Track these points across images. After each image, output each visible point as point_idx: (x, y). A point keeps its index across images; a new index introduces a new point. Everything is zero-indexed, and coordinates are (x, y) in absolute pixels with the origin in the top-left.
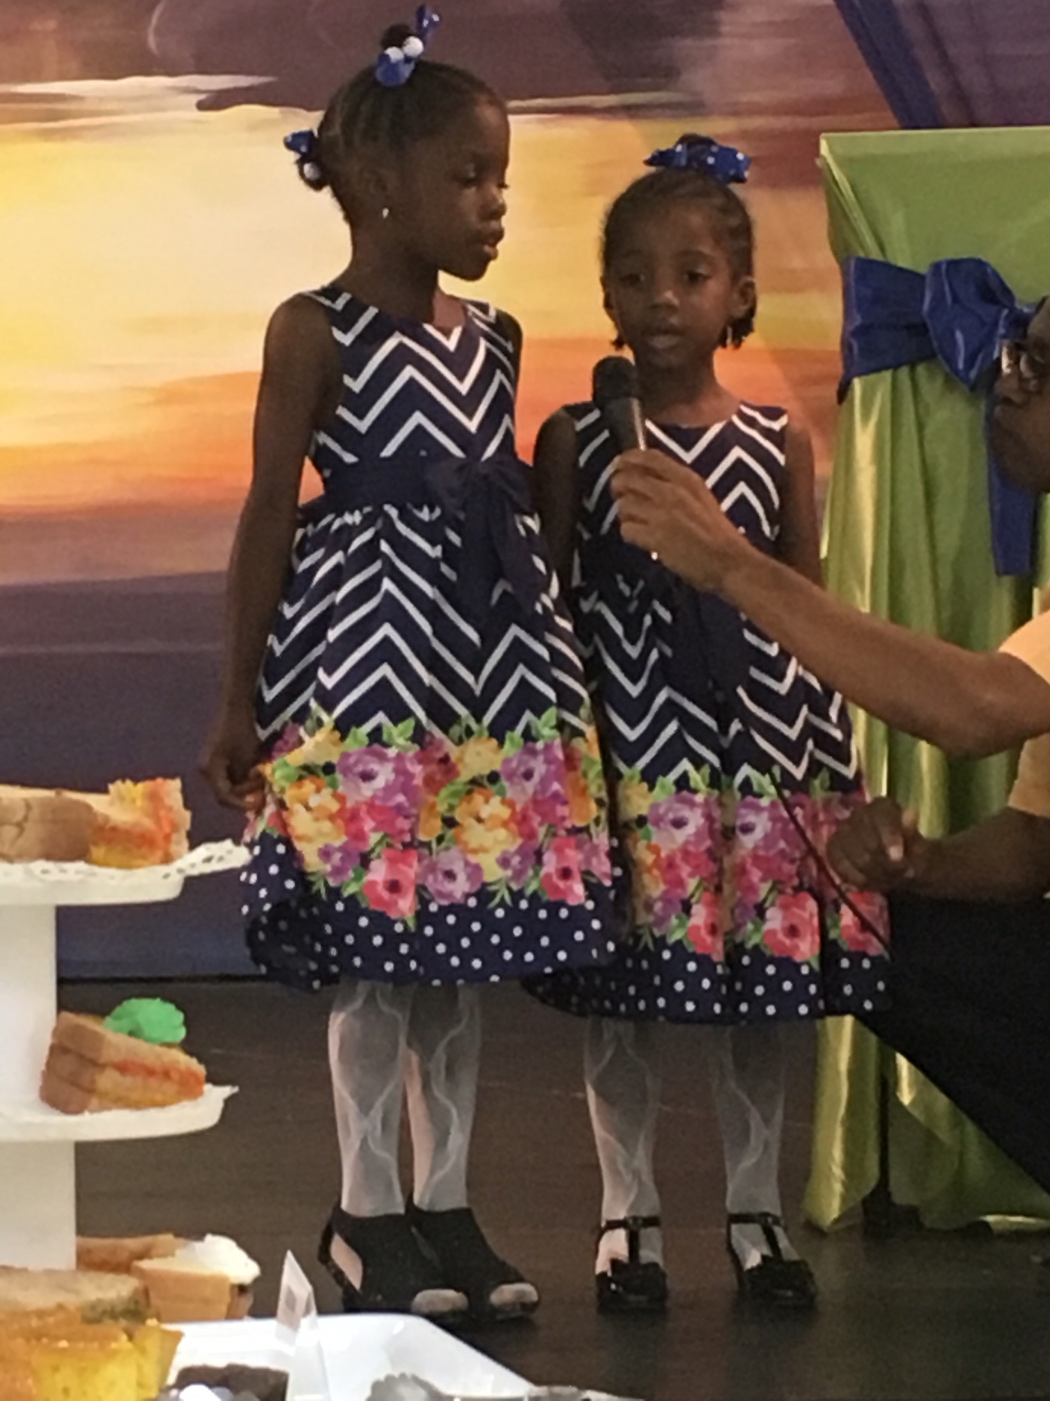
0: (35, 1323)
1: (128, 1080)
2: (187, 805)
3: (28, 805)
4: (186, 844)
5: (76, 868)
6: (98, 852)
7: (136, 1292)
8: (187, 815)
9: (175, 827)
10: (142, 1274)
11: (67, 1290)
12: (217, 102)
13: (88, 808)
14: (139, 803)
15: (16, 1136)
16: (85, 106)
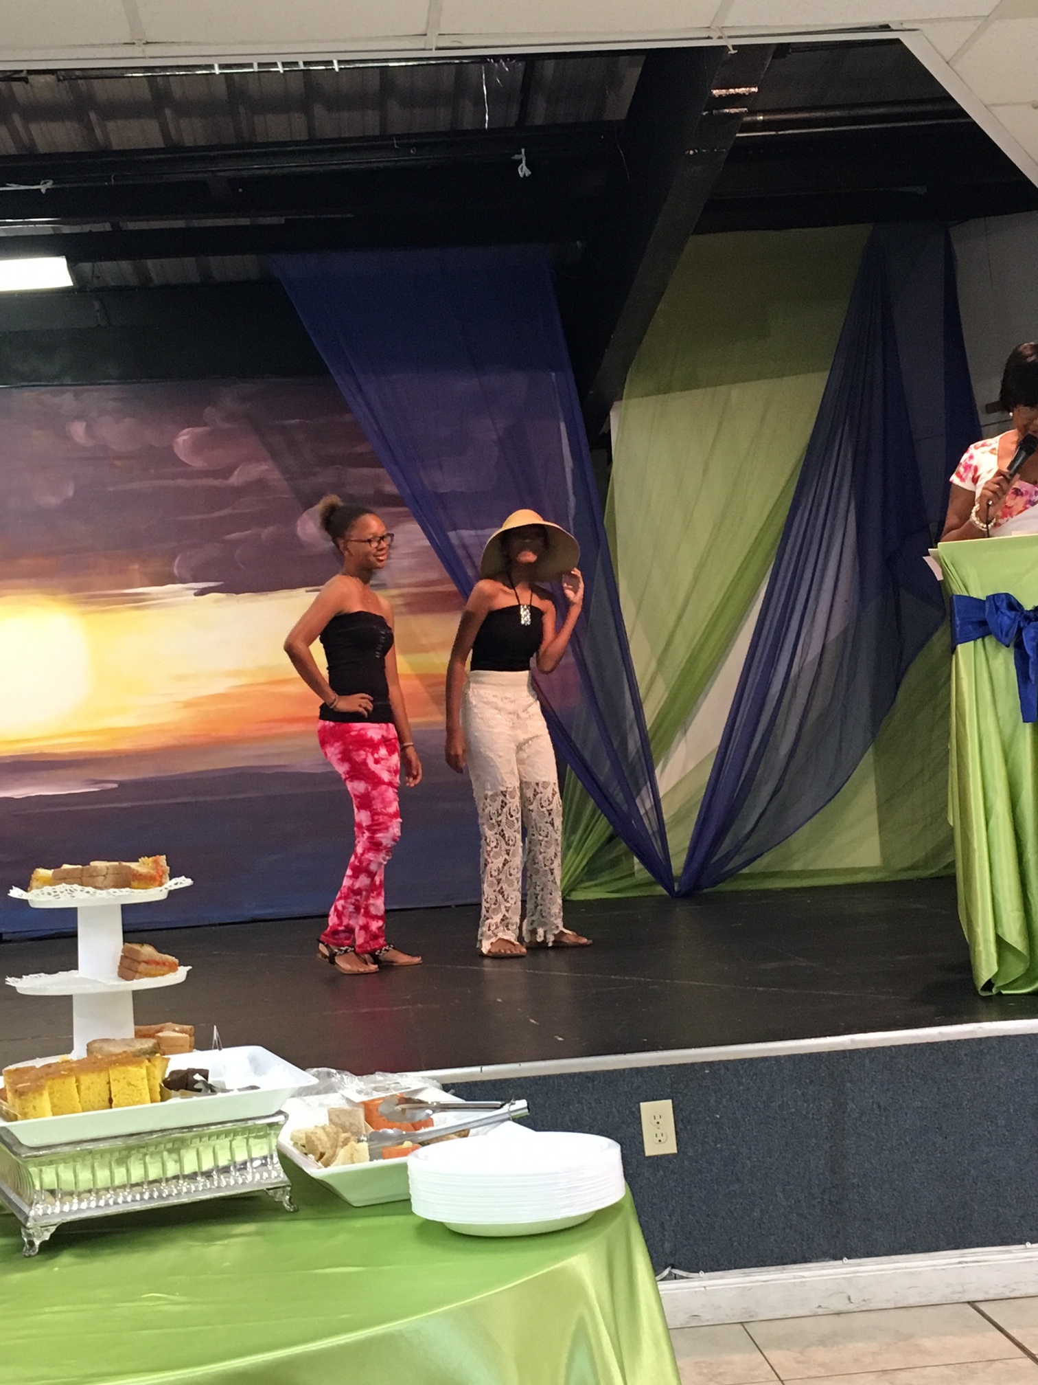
0: (114, 1058)
1: (149, 967)
2: (168, 865)
3: (107, 868)
5: (126, 891)
6: (135, 884)
7: (154, 1044)
10: (158, 1038)
11: (129, 1046)
12: (202, 592)
13: (129, 867)
14: (150, 865)
15: (107, 990)
16: (151, 597)
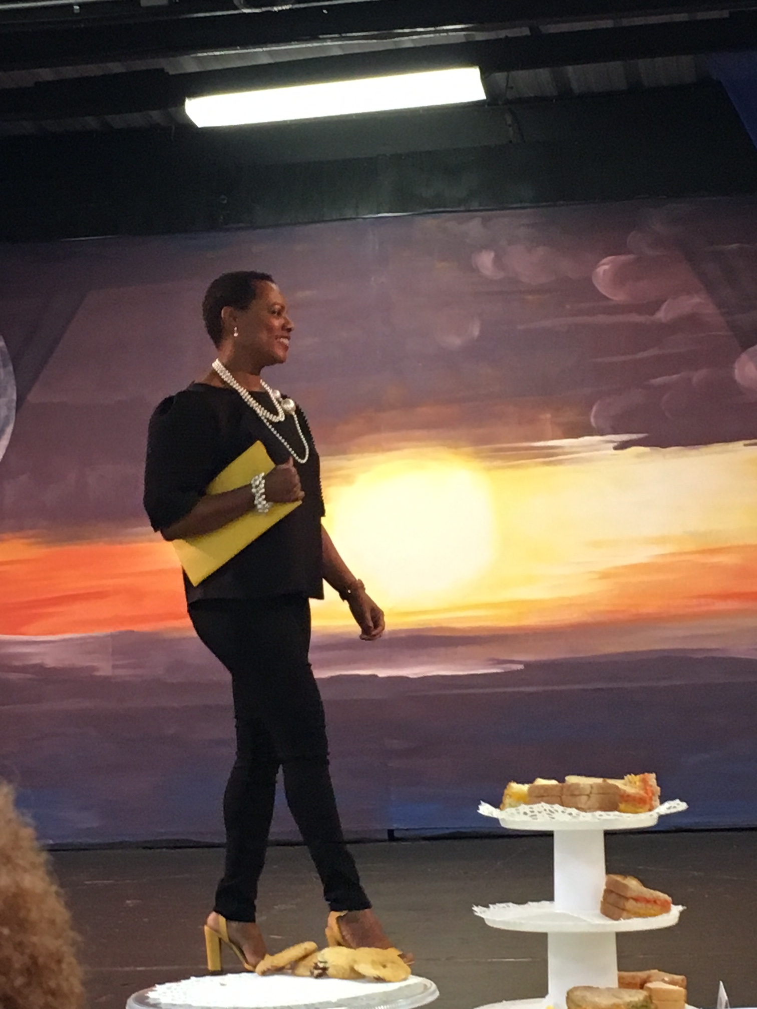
1: (639, 905)
2: (658, 785)
3: (592, 786)
4: (658, 801)
5: (613, 815)
6: (622, 806)
7: (646, 997)
8: (659, 789)
9: (653, 794)
10: (650, 989)
11: (617, 997)
13: (617, 787)
14: (638, 783)
15: (590, 930)
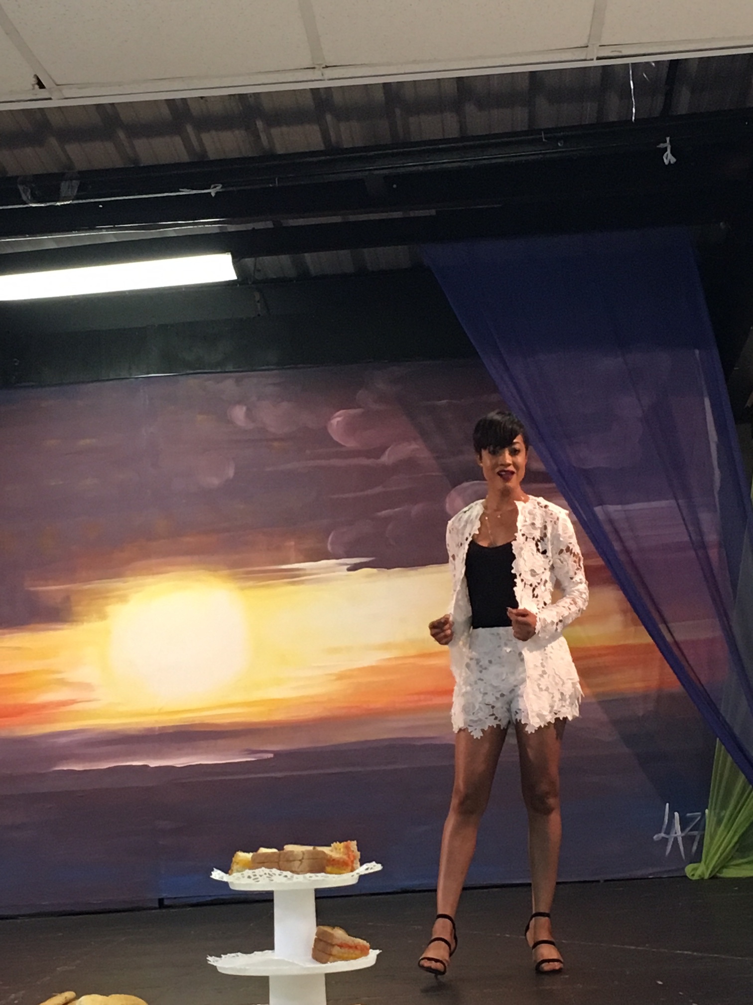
1: (343, 950)
2: (358, 850)
3: (303, 853)
4: (359, 863)
5: (321, 876)
6: (328, 869)
8: (359, 853)
9: (355, 858)
12: (354, 568)
13: (323, 853)
14: (342, 850)
16: (307, 572)
